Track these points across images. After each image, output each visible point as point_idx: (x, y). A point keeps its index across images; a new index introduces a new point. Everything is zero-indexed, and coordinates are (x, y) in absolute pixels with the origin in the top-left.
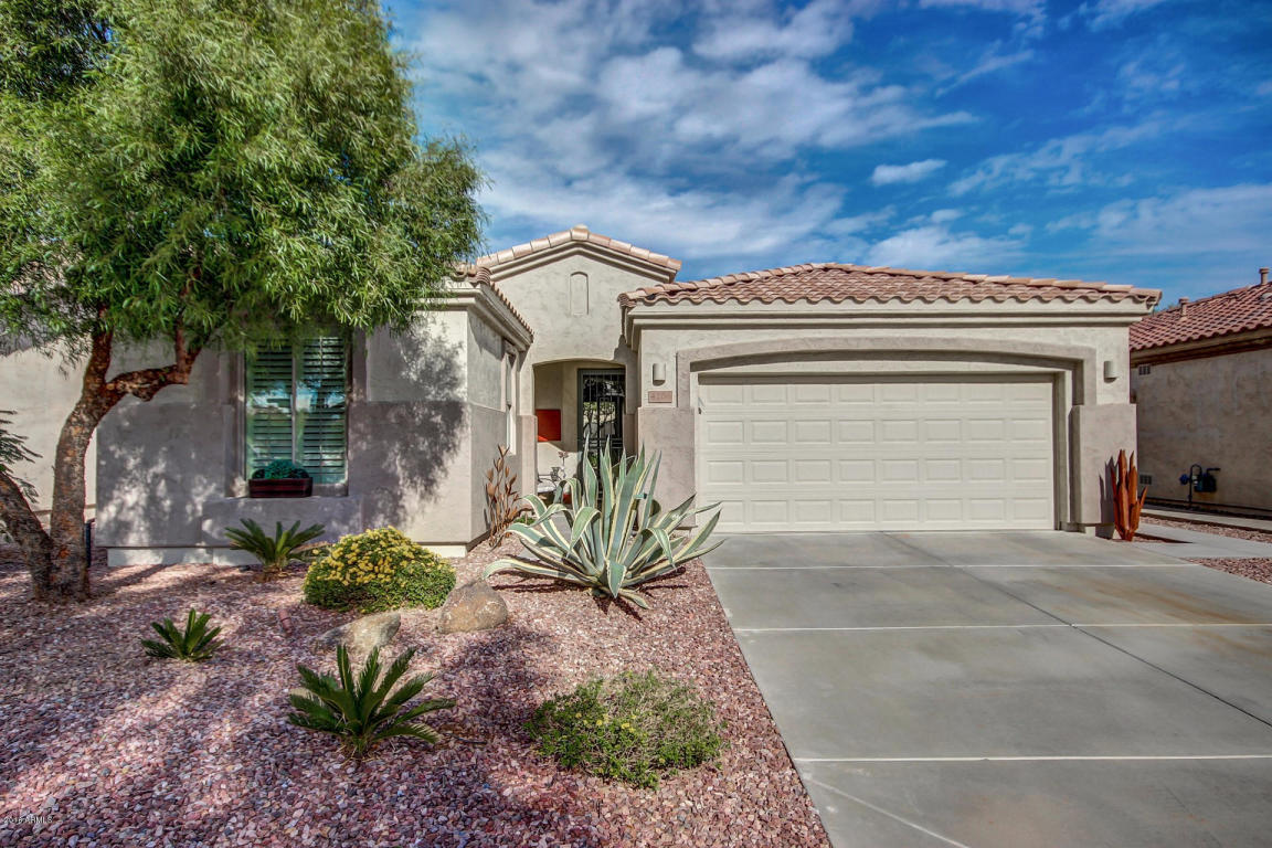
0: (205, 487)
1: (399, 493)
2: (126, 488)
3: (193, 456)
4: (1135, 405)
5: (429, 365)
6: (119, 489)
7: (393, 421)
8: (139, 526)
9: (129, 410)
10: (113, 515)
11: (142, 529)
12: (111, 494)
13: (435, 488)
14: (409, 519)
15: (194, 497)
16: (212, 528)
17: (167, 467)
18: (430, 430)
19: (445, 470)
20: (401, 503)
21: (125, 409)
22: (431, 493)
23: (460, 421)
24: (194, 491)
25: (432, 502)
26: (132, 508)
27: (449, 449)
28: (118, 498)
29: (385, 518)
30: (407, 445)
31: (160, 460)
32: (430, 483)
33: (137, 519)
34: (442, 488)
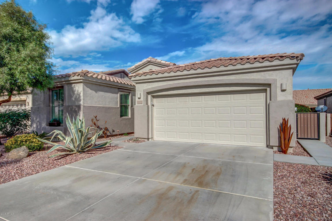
2: (34, 124)
3: (42, 117)
5: (76, 96)
7: (70, 110)
9: (34, 108)
10: (32, 129)
17: (39, 119)
23: (80, 109)
24: (42, 124)
26: (35, 128)
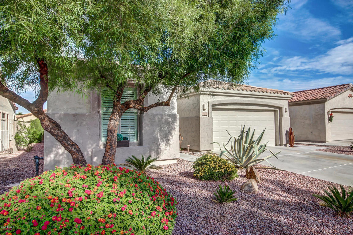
0: (92, 145)
1: (159, 144)
2: (59, 147)
3: (87, 133)
4: (290, 118)
6: (56, 147)
7: (157, 120)
8: (65, 162)
9: (60, 115)
10: (53, 158)
11: (65, 163)
12: (52, 149)
13: (169, 142)
14: (162, 152)
15: (88, 149)
16: (97, 160)
17: (76, 137)
18: (168, 123)
19: (172, 136)
20: (160, 147)
21: (58, 115)
22: (168, 144)
23: (176, 120)
24: (88, 146)
25: (168, 146)
26: (62, 155)
27: (173, 129)
28: (55, 151)
29: (155, 153)
30: (161, 128)
31: (74, 135)
32: (168, 140)
33: (64, 159)
34: (171, 142)
